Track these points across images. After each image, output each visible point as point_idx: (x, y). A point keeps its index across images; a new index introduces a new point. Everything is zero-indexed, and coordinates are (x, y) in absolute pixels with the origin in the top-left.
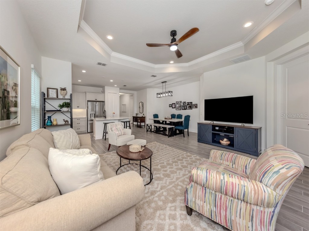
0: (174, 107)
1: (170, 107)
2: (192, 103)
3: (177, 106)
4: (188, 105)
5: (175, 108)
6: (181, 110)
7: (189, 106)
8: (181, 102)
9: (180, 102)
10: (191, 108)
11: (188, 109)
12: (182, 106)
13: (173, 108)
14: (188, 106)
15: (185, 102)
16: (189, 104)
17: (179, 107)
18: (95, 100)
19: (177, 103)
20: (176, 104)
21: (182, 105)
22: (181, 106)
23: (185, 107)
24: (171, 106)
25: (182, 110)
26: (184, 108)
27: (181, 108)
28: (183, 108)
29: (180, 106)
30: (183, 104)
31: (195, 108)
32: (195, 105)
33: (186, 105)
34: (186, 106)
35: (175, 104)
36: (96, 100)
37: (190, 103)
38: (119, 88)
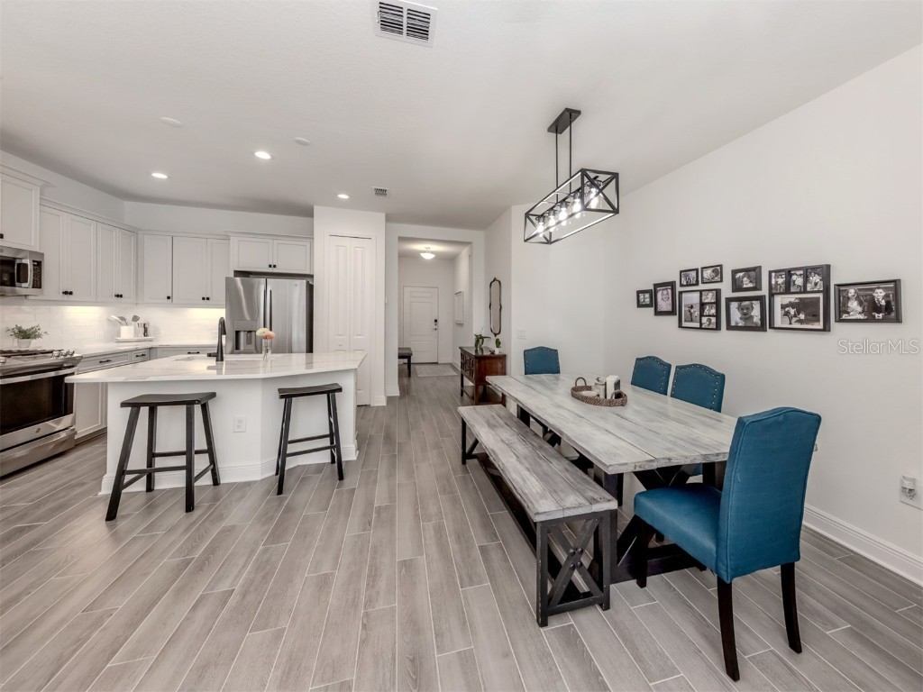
0: (664, 304)
1: (640, 305)
2: (825, 271)
3: (691, 299)
4: (787, 291)
5: (672, 313)
6: (718, 328)
7: (792, 298)
8: (718, 270)
9: (708, 274)
10: (815, 317)
11: (778, 322)
12: (729, 300)
13: (658, 313)
14: (779, 300)
15: (754, 272)
16: (788, 283)
17: (702, 305)
18: (271, 270)
19: (691, 277)
20: (679, 289)
21: (727, 292)
22: (717, 303)
23: (756, 312)
24: (647, 298)
25: (729, 327)
26: (746, 316)
27: (718, 315)
28: (736, 317)
29: (710, 298)
30: (737, 286)
31: (871, 320)
32: (866, 287)
33: (765, 291)
34: (761, 299)
35: (672, 284)
36: (275, 270)
37: (807, 272)
38: (382, 216)
